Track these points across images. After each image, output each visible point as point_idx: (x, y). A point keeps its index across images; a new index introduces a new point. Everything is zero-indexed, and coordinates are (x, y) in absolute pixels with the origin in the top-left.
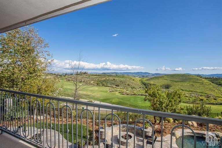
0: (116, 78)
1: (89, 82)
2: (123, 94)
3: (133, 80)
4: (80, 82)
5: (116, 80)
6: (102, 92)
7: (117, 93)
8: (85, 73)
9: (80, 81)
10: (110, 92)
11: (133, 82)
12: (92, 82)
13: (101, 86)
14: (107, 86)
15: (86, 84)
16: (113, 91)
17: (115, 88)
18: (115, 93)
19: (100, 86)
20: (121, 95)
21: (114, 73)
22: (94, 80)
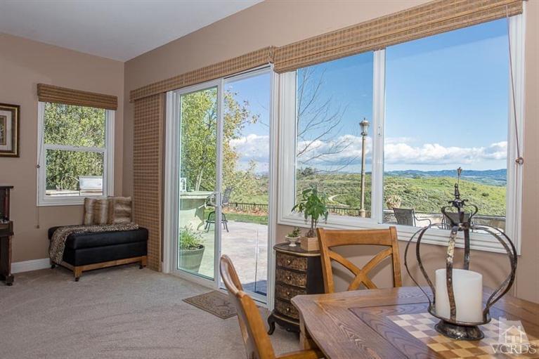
0: (413, 187)
3: (484, 195)
5: (414, 192)
8: (307, 172)
11: (483, 201)
12: (330, 199)
21: (406, 173)
22: (336, 193)
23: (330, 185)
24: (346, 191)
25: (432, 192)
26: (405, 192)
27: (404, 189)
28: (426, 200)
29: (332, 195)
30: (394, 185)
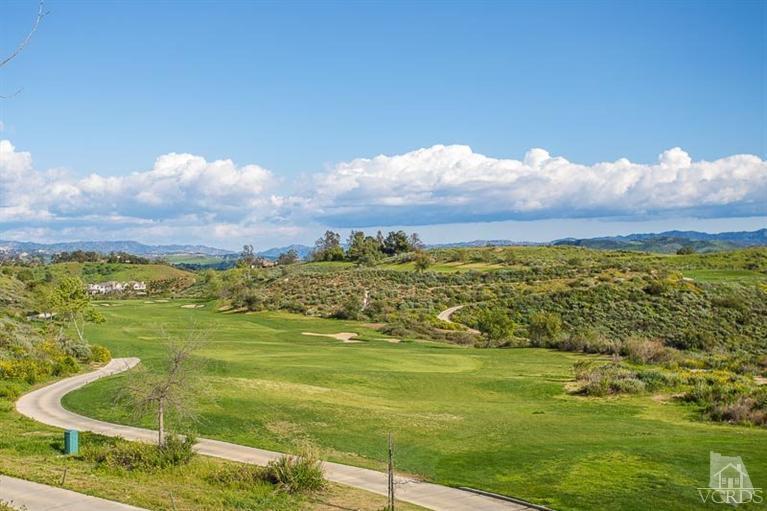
0: (670, 279)
1: (421, 319)
2: (715, 418)
4: (339, 316)
5: (671, 291)
6: (496, 396)
7: (657, 408)
8: (394, 247)
9: (340, 308)
10: (584, 392)
12: (444, 316)
13: (521, 346)
14: (571, 348)
15: (389, 332)
16: (616, 389)
17: (655, 359)
18: (635, 401)
19: (507, 345)
20: (692, 419)
21: (664, 239)
22: (459, 299)
23: (444, 280)
24: (487, 293)
25: (721, 289)
26: (647, 291)
27: (646, 284)
28: (704, 312)
29: (449, 305)
30: (618, 273)
